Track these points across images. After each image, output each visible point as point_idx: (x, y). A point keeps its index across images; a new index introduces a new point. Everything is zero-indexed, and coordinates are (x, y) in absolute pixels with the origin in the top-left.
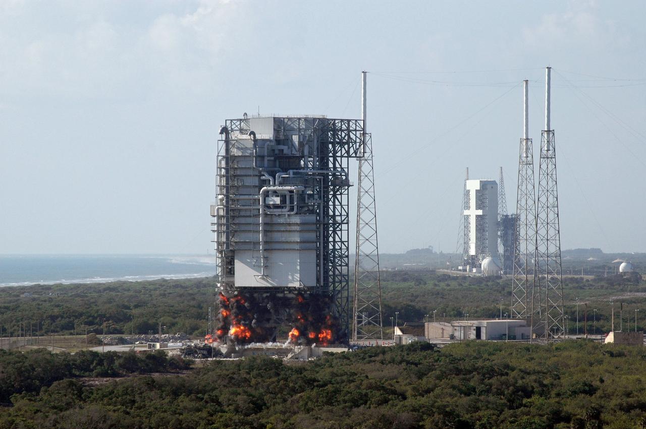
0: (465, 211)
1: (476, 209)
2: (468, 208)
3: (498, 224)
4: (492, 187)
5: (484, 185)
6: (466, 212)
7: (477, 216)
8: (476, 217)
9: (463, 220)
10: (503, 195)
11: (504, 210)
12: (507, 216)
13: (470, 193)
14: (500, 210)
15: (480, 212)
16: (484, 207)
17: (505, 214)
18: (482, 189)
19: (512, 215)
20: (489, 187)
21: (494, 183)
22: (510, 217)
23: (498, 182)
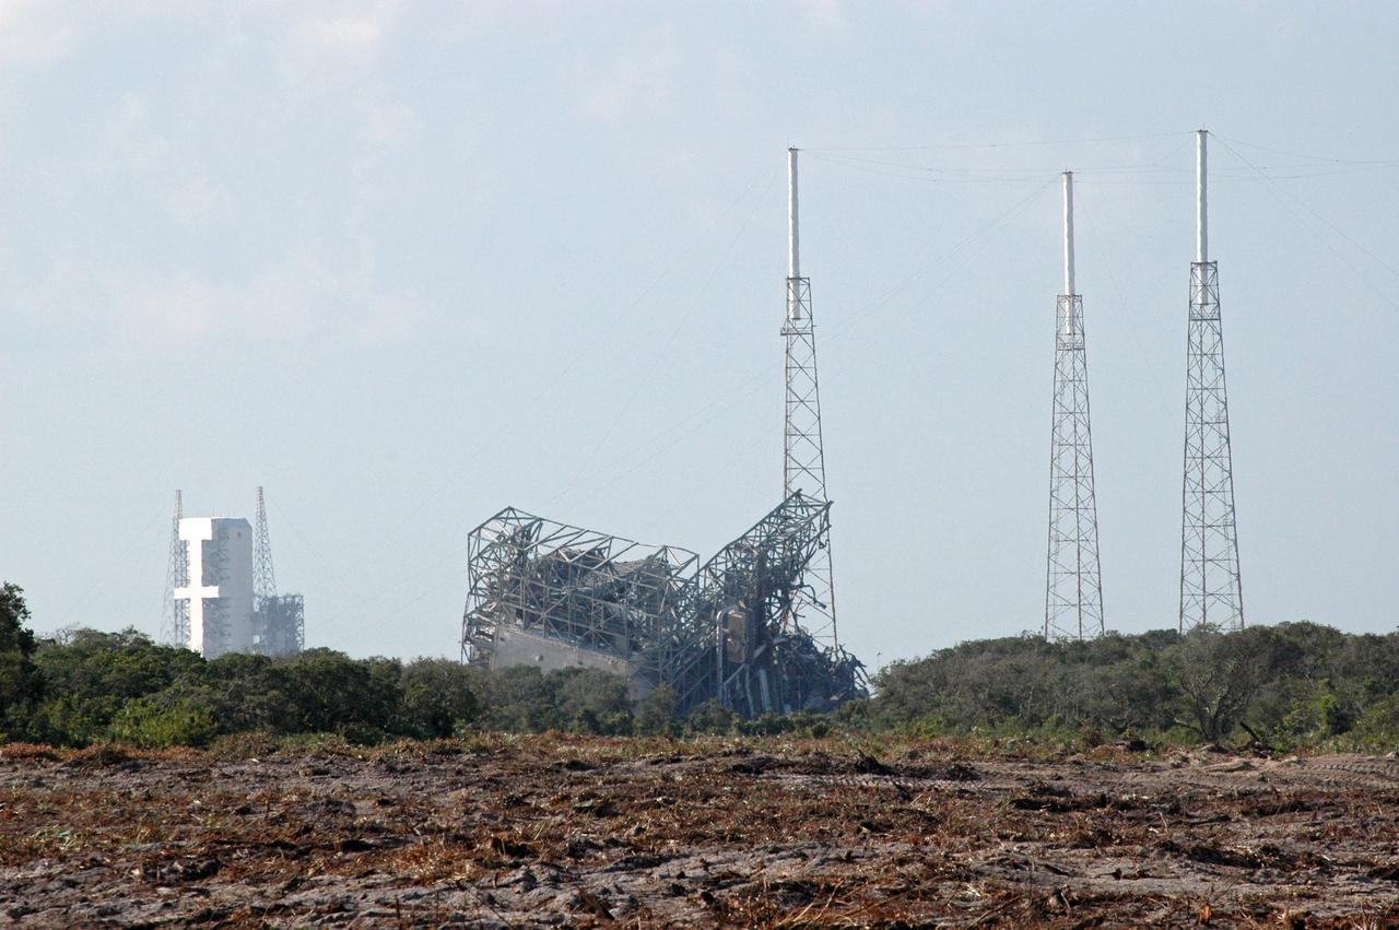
0: (176, 590)
1: (204, 585)
2: (185, 582)
3: (254, 618)
4: (239, 535)
5: (220, 527)
6: (180, 593)
7: (207, 602)
8: (204, 603)
9: (171, 611)
10: (264, 550)
11: (270, 585)
12: (275, 599)
13: (188, 549)
14: (257, 587)
15: (213, 592)
16: (222, 578)
17: (270, 595)
18: (216, 538)
19: (285, 598)
20: (232, 532)
21: (243, 523)
22: (282, 601)
23: (253, 522)
